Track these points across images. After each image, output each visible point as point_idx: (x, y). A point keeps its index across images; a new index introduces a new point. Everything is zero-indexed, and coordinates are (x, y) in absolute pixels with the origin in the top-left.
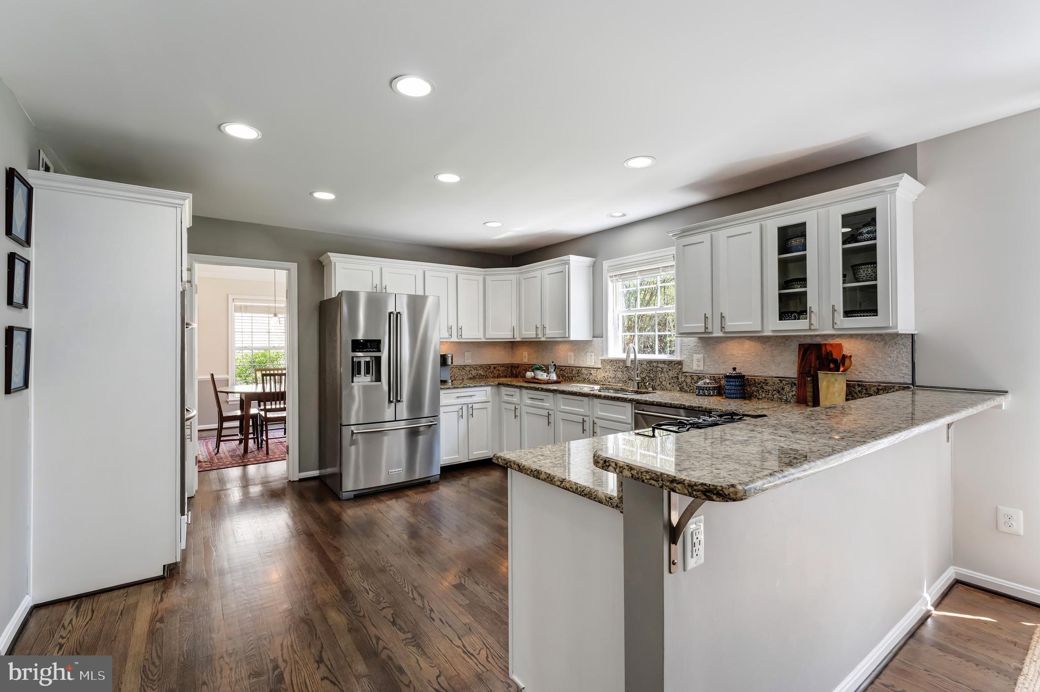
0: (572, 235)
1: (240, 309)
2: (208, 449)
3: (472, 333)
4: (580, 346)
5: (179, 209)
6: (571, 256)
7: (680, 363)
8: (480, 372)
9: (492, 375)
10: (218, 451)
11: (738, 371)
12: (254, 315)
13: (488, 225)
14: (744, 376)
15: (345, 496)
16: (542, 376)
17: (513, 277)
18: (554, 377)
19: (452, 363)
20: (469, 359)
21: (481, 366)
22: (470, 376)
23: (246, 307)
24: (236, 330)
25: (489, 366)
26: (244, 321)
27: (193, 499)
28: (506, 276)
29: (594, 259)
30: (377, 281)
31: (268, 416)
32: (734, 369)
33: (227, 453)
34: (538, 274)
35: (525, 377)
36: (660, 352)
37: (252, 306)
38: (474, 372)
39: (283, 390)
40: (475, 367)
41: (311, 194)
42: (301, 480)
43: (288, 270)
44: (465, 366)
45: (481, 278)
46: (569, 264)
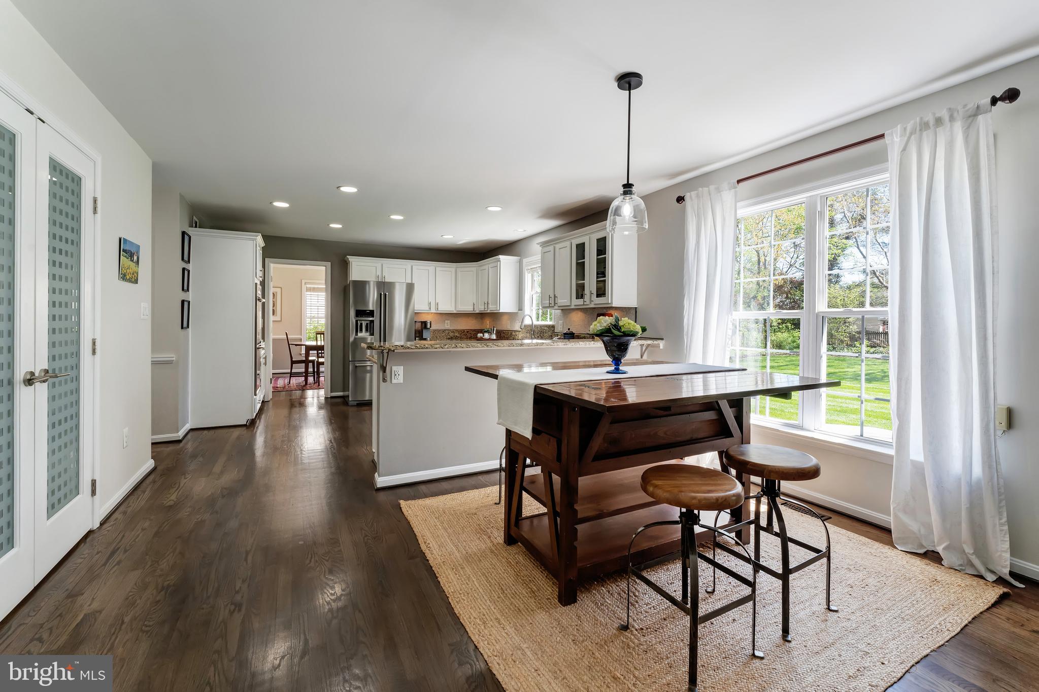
0: (509, 241)
1: (309, 290)
2: (284, 382)
3: (447, 306)
4: (512, 316)
5: (255, 242)
6: (501, 257)
7: (553, 327)
8: (456, 334)
9: (465, 337)
10: (290, 383)
11: (571, 330)
12: (319, 294)
13: (444, 236)
14: (574, 333)
15: (351, 403)
16: (487, 336)
17: (474, 269)
18: (494, 337)
19: (431, 327)
20: (448, 325)
21: (457, 330)
22: (449, 337)
23: (314, 288)
24: (307, 305)
25: (464, 331)
26: (312, 298)
27: (268, 403)
28: (468, 270)
29: (520, 258)
30: (379, 273)
31: (320, 361)
32: (569, 329)
33: (295, 385)
34: (486, 267)
35: (477, 337)
36: (542, 320)
37: (318, 288)
38: (451, 334)
39: (323, 344)
40: (453, 331)
41: (328, 225)
42: (332, 397)
43: (326, 266)
44: (445, 330)
45: (453, 270)
46: (500, 261)
